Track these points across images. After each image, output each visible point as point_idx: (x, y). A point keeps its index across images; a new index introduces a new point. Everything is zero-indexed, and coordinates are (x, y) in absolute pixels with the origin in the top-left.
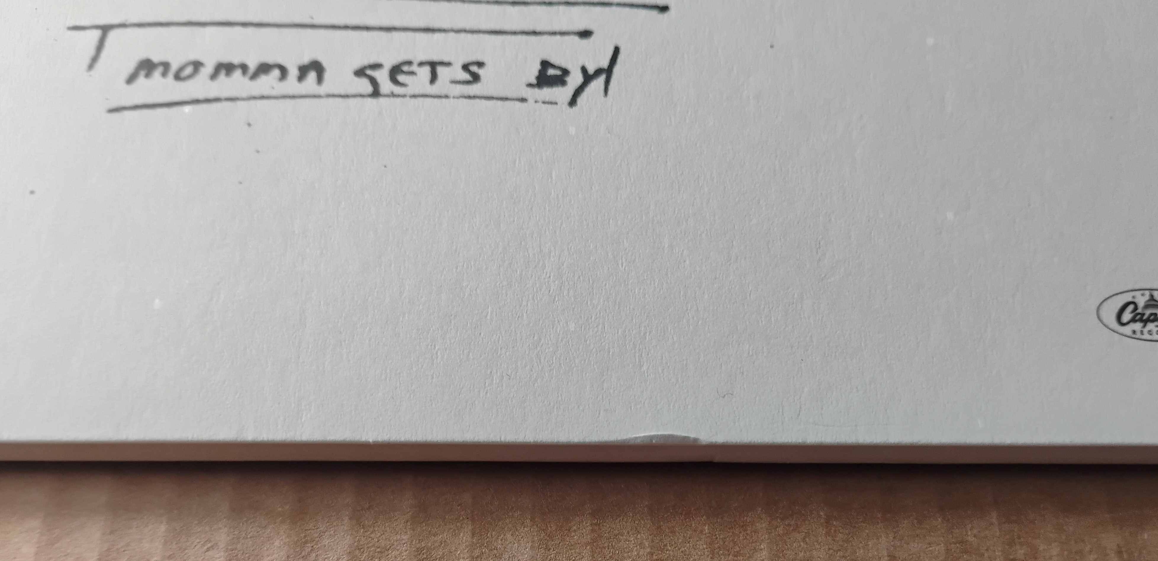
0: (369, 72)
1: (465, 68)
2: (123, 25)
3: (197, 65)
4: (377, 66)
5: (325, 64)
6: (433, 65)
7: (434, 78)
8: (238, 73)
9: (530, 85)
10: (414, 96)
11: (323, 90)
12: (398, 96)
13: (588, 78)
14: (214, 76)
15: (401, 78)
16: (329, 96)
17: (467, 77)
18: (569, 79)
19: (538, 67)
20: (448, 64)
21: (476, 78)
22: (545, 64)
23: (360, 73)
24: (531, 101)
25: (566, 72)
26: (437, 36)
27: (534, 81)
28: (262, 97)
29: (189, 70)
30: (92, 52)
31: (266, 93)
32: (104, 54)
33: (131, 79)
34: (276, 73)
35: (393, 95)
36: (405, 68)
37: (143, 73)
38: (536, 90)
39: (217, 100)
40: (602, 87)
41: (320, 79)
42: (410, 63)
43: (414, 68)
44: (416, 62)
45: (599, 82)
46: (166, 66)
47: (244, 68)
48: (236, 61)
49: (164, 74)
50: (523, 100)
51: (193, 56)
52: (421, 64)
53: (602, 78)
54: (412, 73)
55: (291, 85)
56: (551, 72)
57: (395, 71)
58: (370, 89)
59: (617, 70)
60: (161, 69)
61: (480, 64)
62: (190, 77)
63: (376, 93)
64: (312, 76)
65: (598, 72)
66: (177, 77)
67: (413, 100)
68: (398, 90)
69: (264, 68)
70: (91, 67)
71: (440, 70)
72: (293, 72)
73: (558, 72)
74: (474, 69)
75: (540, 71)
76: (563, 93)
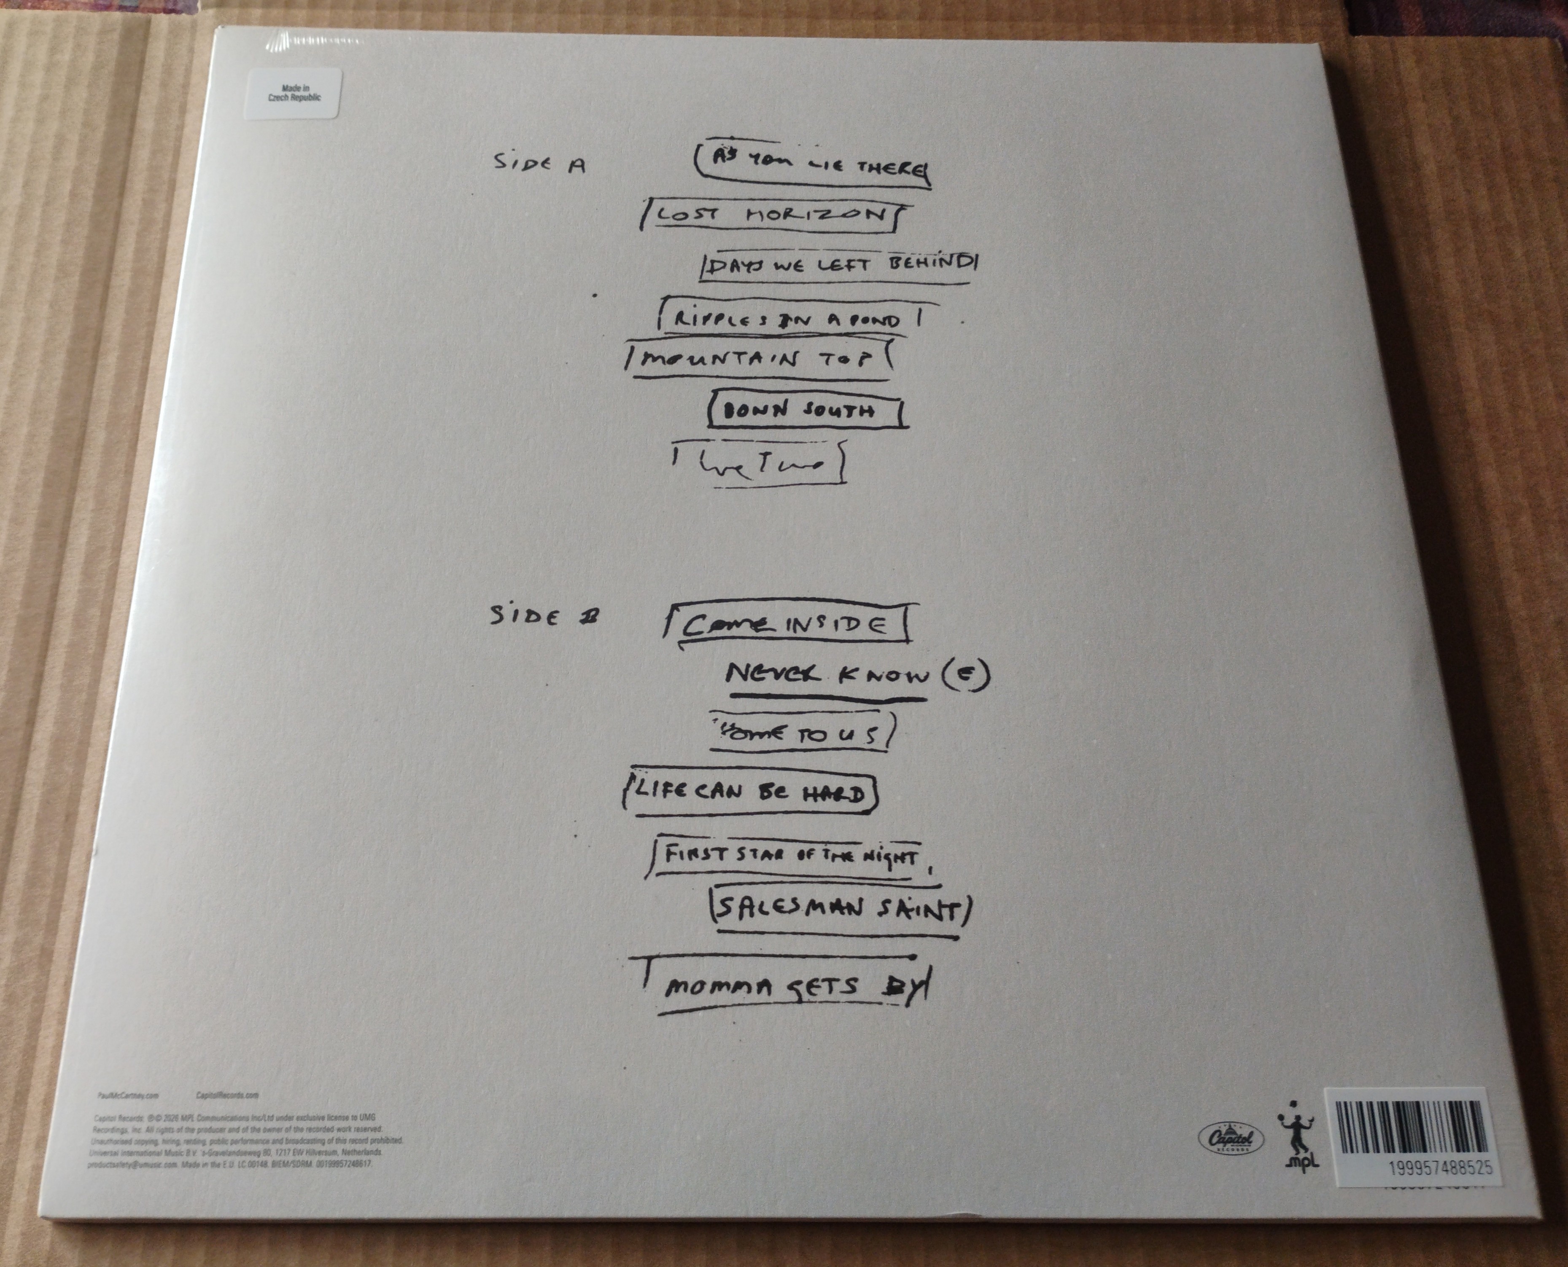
0: (795, 986)
1: (848, 982)
2: (658, 956)
3: (703, 984)
4: (799, 983)
5: (771, 982)
6: (830, 981)
7: (831, 990)
8: (725, 988)
9: (884, 993)
10: (821, 1002)
11: (771, 999)
12: (812, 1002)
13: (916, 987)
14: (712, 991)
15: (813, 990)
16: (775, 1003)
17: (849, 989)
18: (905, 988)
19: (888, 981)
20: (838, 980)
21: (854, 990)
22: (892, 979)
23: (791, 987)
24: (885, 1005)
25: (903, 984)
26: (831, 960)
27: (885, 991)
28: (739, 1005)
29: (698, 988)
30: (644, 976)
31: (741, 1002)
32: (650, 976)
33: (668, 994)
34: (745, 988)
35: (809, 1002)
36: (815, 983)
37: (674, 989)
38: (887, 996)
39: (716, 1007)
40: (924, 994)
41: (769, 993)
42: (817, 980)
43: (819, 983)
44: (821, 979)
45: (921, 991)
46: (685, 984)
47: (728, 985)
48: (723, 981)
49: (685, 990)
50: (880, 1003)
51: (699, 979)
52: (824, 980)
53: (924, 987)
54: (819, 987)
55: (754, 997)
56: (895, 984)
57: (810, 985)
58: (796, 998)
59: (931, 981)
60: (683, 986)
61: (856, 980)
62: (699, 991)
63: (800, 1001)
64: (765, 989)
65: (922, 983)
66: (693, 992)
67: (821, 1004)
68: (812, 998)
69: (739, 985)
70: (645, 985)
71: (834, 984)
72: (755, 988)
73: (899, 984)
74: (852, 983)
75: (889, 983)
76: (901, 999)
